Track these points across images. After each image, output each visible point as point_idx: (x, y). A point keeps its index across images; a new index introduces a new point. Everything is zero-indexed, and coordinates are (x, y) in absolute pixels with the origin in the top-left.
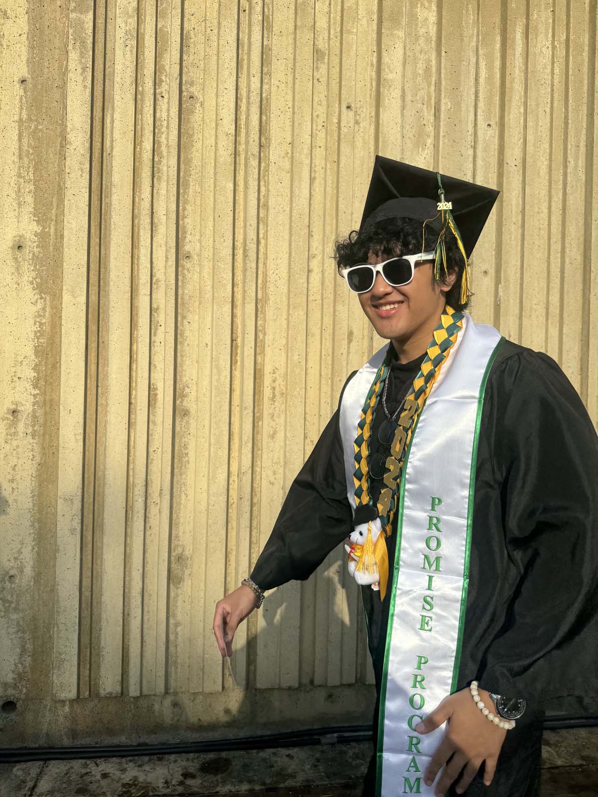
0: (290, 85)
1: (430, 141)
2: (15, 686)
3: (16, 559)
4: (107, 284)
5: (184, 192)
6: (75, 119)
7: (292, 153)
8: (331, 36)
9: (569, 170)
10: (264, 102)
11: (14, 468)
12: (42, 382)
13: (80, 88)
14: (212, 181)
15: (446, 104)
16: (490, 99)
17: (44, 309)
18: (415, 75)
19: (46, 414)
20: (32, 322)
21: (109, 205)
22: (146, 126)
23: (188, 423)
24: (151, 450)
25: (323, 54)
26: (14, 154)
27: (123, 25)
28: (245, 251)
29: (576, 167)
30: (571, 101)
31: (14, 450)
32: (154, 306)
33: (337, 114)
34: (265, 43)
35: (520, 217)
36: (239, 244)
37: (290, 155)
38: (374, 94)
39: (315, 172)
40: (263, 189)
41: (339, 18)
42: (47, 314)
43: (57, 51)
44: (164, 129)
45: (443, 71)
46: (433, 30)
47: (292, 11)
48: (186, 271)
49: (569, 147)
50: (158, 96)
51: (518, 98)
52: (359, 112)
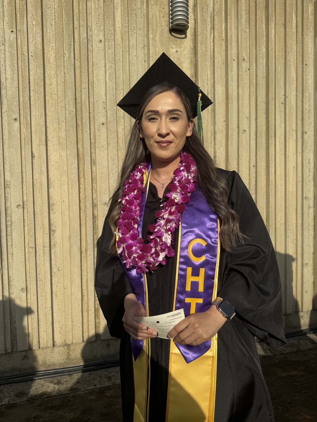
30: (64, 18)
49: (65, 45)
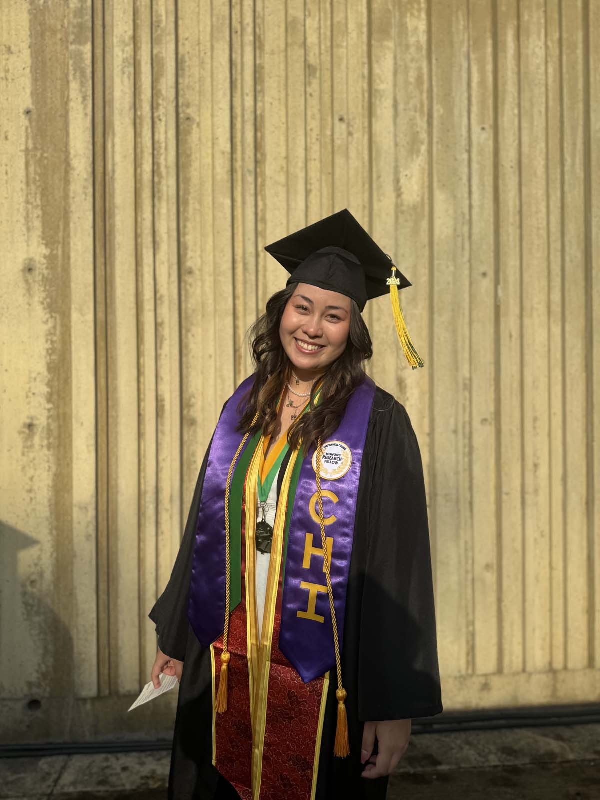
0: (283, 101)
1: (424, 148)
2: (39, 686)
3: (36, 565)
4: (113, 302)
5: (185, 211)
6: (78, 146)
7: (288, 167)
8: (323, 52)
9: (567, 169)
10: (259, 119)
11: (32, 479)
12: (55, 397)
13: (81, 116)
14: (211, 199)
15: (438, 111)
16: (483, 103)
17: (55, 328)
18: (407, 83)
19: (60, 427)
20: (44, 340)
21: (113, 226)
22: (145, 150)
23: (195, 432)
24: (161, 458)
25: (315, 69)
26: (22, 182)
27: (120, 54)
28: (245, 264)
29: (573, 164)
31: (31, 462)
32: (159, 320)
33: (330, 127)
34: (258, 62)
35: (518, 218)
36: (239, 258)
37: (285, 170)
38: (366, 105)
39: (311, 184)
40: (260, 204)
41: (329, 33)
42: (58, 333)
43: (59, 82)
44: (163, 151)
45: (434, 78)
46: (423, 39)
47: (283, 29)
48: (188, 287)
50: (156, 120)
51: (511, 100)
52: (352, 123)
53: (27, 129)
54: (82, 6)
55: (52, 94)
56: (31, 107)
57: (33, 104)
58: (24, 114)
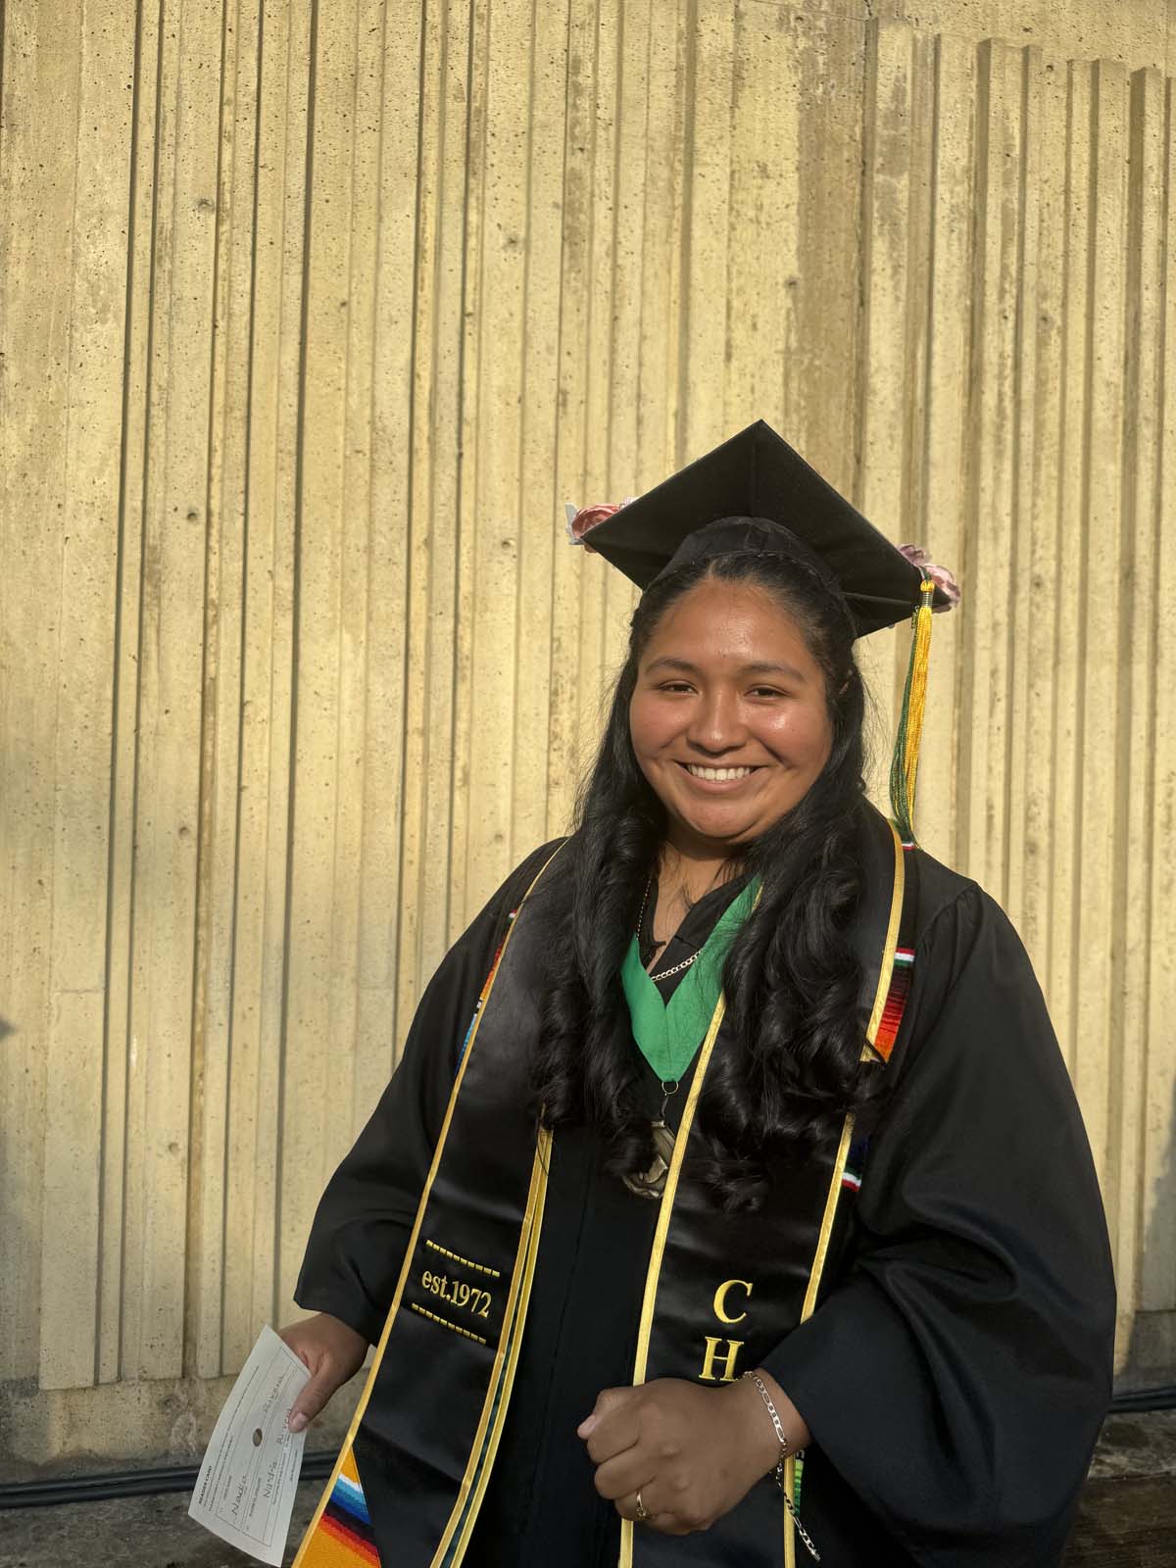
6: (883, 352)
13: (888, 300)
23: (1035, 865)
26: (777, 408)
27: (947, 196)
43: (843, 235)
53: (788, 311)
54: (897, 107)
55: (831, 256)
56: (797, 274)
57: (800, 270)
58: (784, 286)
